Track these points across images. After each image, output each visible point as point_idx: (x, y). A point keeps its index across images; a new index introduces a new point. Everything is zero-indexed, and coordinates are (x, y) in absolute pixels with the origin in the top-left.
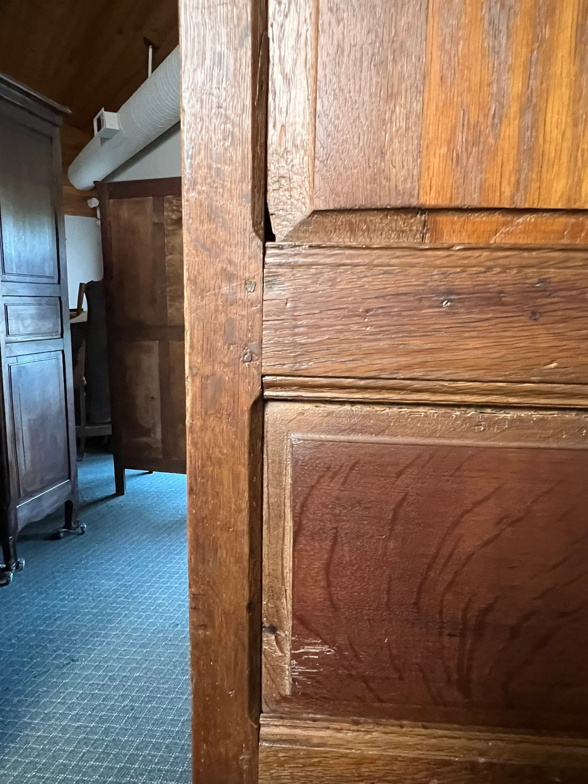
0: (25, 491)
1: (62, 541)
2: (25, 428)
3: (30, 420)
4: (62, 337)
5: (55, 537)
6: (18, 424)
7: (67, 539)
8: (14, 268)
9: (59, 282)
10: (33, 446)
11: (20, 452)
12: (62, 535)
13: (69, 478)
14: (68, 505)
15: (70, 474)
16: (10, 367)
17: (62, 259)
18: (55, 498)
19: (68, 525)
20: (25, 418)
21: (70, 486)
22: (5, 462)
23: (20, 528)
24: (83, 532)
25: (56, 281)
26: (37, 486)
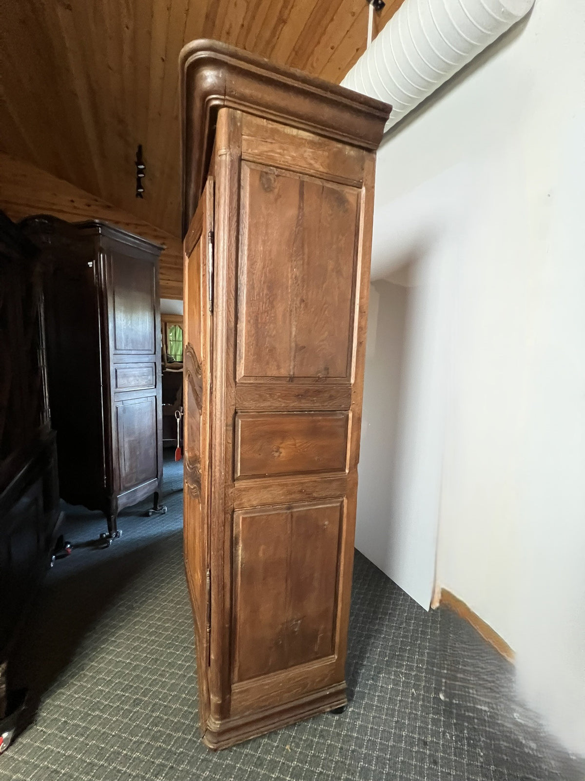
0: (124, 486)
1: (152, 517)
2: (126, 446)
3: (129, 441)
4: (156, 387)
5: (146, 515)
6: (121, 443)
7: (154, 516)
8: (123, 345)
9: (155, 353)
10: (131, 458)
11: (122, 461)
12: (150, 514)
13: (157, 477)
14: (156, 495)
15: (157, 474)
16: (117, 408)
17: (158, 338)
18: (146, 490)
19: (155, 508)
20: (126, 440)
21: (157, 482)
22: (111, 469)
23: (119, 510)
24: (164, 513)
25: (153, 352)
26: (134, 482)
